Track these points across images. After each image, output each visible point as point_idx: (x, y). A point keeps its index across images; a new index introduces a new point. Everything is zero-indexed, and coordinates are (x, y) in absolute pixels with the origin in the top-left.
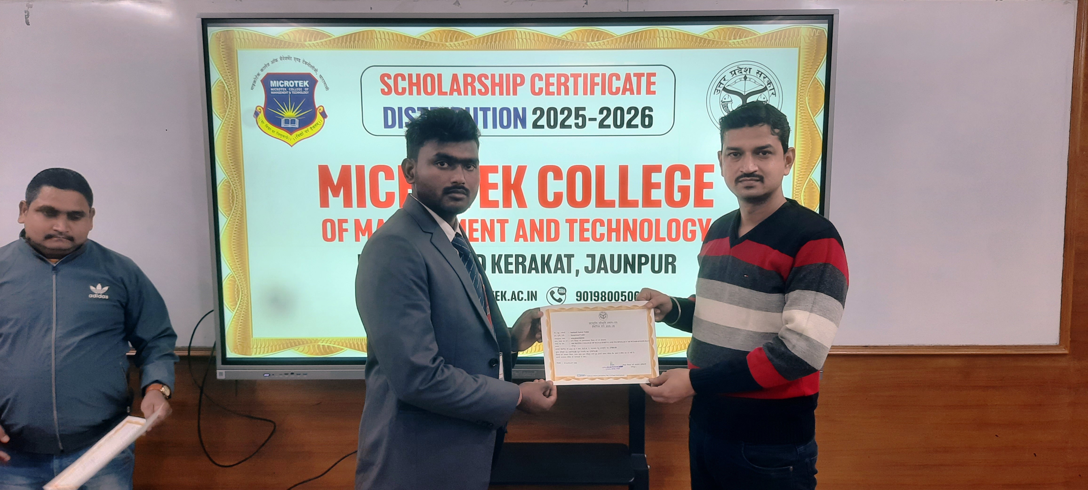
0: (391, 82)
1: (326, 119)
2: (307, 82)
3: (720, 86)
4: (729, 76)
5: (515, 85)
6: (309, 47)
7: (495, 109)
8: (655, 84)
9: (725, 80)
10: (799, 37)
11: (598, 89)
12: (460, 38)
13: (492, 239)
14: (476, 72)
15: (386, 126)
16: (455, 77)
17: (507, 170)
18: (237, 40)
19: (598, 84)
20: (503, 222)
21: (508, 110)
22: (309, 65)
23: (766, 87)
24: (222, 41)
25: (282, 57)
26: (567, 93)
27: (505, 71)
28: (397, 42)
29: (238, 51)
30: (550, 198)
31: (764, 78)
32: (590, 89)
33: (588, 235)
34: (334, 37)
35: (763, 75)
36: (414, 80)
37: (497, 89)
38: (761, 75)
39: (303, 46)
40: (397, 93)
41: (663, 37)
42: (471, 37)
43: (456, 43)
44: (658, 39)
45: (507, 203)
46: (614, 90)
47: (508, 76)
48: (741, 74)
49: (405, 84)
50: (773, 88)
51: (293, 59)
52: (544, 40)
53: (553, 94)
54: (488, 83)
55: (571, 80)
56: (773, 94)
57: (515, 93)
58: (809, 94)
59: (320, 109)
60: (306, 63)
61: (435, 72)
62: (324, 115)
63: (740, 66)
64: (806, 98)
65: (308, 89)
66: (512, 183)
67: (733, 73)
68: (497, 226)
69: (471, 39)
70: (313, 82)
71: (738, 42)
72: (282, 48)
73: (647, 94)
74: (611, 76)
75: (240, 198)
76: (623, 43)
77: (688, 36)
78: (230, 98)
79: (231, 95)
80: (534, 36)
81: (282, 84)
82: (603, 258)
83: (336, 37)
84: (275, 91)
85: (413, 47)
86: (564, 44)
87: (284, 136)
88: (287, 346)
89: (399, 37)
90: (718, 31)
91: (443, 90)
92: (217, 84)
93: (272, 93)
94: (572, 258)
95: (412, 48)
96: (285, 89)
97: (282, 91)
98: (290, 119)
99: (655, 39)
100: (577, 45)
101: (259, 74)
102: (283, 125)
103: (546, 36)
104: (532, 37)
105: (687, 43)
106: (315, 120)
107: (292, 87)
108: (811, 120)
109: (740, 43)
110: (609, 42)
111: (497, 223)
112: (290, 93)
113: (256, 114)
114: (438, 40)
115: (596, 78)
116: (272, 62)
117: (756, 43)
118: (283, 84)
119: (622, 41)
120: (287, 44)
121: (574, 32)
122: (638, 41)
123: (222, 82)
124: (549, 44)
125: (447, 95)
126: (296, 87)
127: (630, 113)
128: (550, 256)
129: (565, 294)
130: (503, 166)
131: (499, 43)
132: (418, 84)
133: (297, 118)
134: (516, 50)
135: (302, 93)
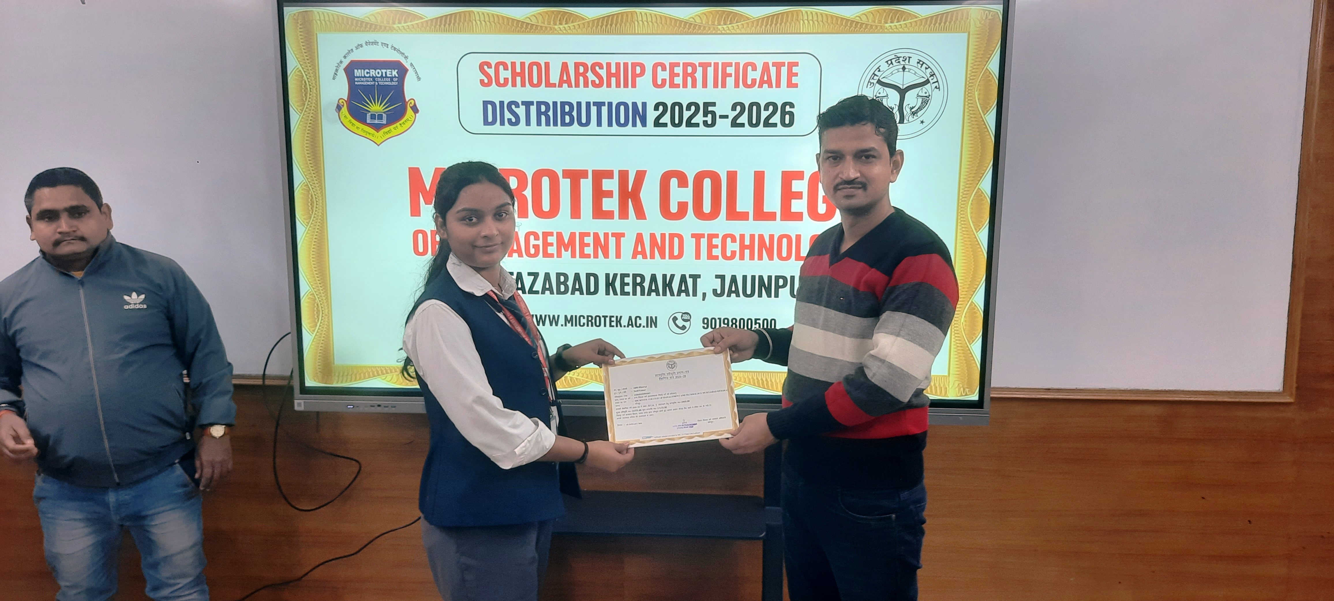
0: (491, 72)
1: (417, 115)
2: (396, 71)
3: (874, 78)
4: (884, 66)
5: (635, 76)
6: (399, 31)
7: (610, 104)
8: (797, 76)
9: (879, 71)
10: (968, 20)
11: (730, 81)
12: (571, 20)
13: (606, 255)
14: (589, 61)
15: (486, 123)
16: (565, 66)
17: (624, 175)
18: (316, 22)
19: (730, 75)
20: (619, 236)
21: (626, 105)
22: (398, 51)
23: (928, 79)
24: (300, 23)
25: (368, 42)
26: (694, 85)
27: (622, 59)
28: (498, 26)
29: (318, 35)
30: (674, 209)
31: (926, 68)
32: (720, 81)
33: (717, 252)
34: (426, 19)
35: (924, 66)
36: (518, 70)
37: (613, 80)
38: (922, 65)
39: (391, 30)
40: (498, 84)
41: (808, 20)
42: (583, 19)
43: (566, 26)
44: (802, 22)
45: (624, 215)
46: (749, 82)
47: (626, 65)
48: (898, 64)
49: (508, 74)
50: (936, 80)
51: (380, 44)
52: (668, 23)
53: (678, 86)
54: (603, 73)
55: (700, 70)
56: (936, 87)
57: (634, 86)
58: (979, 87)
59: (411, 103)
60: (395, 49)
61: (542, 60)
62: (415, 110)
63: (899, 55)
64: (976, 93)
65: (397, 79)
66: (630, 190)
67: (889, 62)
68: (612, 241)
69: (584, 21)
70: (403, 71)
71: (896, 26)
72: (367, 31)
73: (788, 87)
74: (746, 65)
75: (321, 204)
76: (761, 27)
77: (837, 19)
78: (309, 89)
79: (310, 85)
80: (656, 18)
81: (367, 73)
82: (734, 279)
83: (429, 19)
84: (359, 81)
85: (517, 30)
86: (692, 27)
87: (370, 133)
88: (373, 374)
89: (501, 19)
90: (872, 13)
91: (551, 82)
92: (295, 72)
93: (356, 83)
94: (698, 279)
95: (516, 32)
96: (371, 79)
97: (368, 81)
98: (377, 114)
99: (798, 23)
100: (707, 29)
101: (341, 62)
102: (368, 121)
103: (670, 18)
104: (654, 20)
105: (835, 26)
106: (405, 115)
107: (379, 77)
108: (981, 119)
109: (898, 27)
110: (743, 26)
111: (612, 236)
112: (377, 84)
113: (339, 108)
114: (546, 23)
115: (728, 68)
116: (357, 48)
117: (917, 27)
118: (369, 73)
119: (759, 25)
120: (373, 26)
121: (703, 13)
122: (778, 25)
123: (300, 71)
124: (674, 28)
125: (555, 87)
126: (383, 77)
127: (768, 110)
128: (672, 276)
129: (689, 320)
130: (619, 171)
131: (616, 26)
132: (522, 74)
133: (384, 112)
134: (635, 34)
135: (390, 83)
